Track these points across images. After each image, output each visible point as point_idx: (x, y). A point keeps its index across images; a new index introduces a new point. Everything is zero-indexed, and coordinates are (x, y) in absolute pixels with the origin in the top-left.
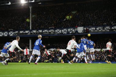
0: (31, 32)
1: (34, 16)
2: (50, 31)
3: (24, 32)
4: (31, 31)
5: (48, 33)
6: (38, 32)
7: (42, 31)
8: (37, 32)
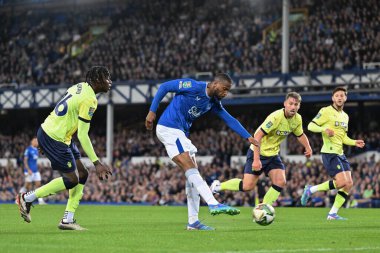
0: (285, 83)
1: (296, 17)
2: (365, 80)
3: (258, 85)
4: (286, 78)
5: (357, 87)
6: (315, 83)
7: (334, 80)
8: (310, 82)
